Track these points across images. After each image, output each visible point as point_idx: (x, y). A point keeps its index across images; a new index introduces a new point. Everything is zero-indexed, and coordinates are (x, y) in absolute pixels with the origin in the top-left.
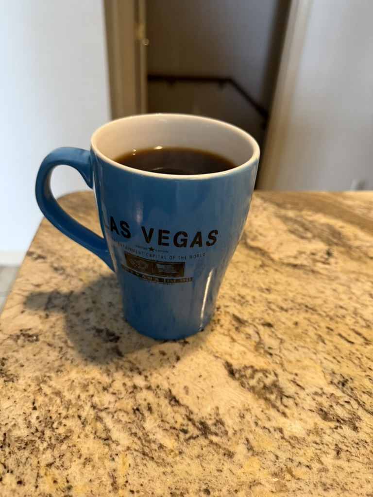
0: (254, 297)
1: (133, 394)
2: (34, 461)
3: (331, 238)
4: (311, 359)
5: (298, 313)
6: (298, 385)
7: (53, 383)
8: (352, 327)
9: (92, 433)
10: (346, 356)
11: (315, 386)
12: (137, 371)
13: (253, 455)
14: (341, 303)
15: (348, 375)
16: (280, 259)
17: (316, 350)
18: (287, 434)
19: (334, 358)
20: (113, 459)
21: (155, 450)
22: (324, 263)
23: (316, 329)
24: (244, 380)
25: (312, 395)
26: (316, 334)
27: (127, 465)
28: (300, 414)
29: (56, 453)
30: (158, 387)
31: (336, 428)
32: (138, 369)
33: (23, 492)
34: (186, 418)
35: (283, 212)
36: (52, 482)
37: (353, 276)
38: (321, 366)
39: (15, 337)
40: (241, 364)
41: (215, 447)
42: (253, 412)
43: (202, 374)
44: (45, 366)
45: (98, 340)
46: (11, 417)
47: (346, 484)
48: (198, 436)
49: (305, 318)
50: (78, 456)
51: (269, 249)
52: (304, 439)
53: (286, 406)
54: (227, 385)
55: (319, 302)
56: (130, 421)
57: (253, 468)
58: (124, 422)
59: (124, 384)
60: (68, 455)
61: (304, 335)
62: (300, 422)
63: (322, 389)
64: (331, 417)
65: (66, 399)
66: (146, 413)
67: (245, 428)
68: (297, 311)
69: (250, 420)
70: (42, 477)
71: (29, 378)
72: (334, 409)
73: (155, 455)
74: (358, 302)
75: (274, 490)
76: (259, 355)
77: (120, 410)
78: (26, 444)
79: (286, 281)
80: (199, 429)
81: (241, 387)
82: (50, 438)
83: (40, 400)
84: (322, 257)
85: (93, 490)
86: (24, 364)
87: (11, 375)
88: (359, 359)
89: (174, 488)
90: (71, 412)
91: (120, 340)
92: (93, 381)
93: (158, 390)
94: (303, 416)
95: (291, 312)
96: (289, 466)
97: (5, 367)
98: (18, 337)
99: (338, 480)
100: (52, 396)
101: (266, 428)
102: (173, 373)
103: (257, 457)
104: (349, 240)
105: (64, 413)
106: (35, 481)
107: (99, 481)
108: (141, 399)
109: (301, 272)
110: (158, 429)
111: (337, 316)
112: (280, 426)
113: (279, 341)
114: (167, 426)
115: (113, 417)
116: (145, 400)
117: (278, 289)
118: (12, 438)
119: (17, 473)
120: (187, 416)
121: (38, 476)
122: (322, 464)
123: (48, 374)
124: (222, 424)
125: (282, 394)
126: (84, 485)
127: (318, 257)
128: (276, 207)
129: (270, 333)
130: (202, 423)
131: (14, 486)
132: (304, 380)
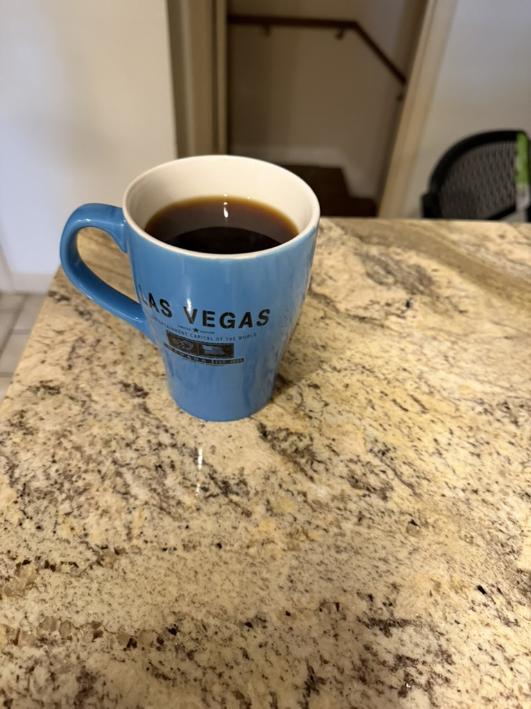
0: (305, 355)
1: (157, 451)
2: (52, 510)
3: (417, 284)
4: (354, 425)
5: (352, 374)
6: (333, 451)
7: (73, 438)
8: (412, 393)
9: (111, 487)
10: (395, 425)
11: (351, 453)
12: (164, 428)
13: (271, 516)
14: (406, 366)
15: (392, 444)
16: (347, 310)
17: (362, 416)
18: (310, 498)
19: (381, 425)
20: (130, 512)
21: (173, 506)
22: (398, 316)
23: (368, 393)
24: (275, 442)
25: (346, 462)
26: (366, 399)
27: (144, 517)
28: (328, 480)
29: (74, 504)
30: (184, 445)
31: (364, 496)
32: (165, 426)
33: (42, 536)
34: (208, 476)
35: (365, 248)
36: (69, 529)
37: (430, 333)
38: (363, 433)
39: (34, 389)
40: (276, 426)
41: (234, 506)
42: (279, 475)
43: (232, 434)
44: (66, 420)
45: (124, 395)
46: (30, 469)
47: (361, 548)
48: (218, 495)
49: (358, 381)
50: (96, 507)
51: (336, 297)
52: (327, 505)
53: (315, 471)
54: (256, 447)
55: (380, 362)
56: (150, 477)
57: (269, 527)
58: (144, 478)
59: (149, 441)
60: (86, 506)
61: (352, 399)
62: (327, 487)
63: (358, 456)
64: (362, 485)
65: (87, 454)
66: (169, 470)
67: (269, 489)
68: (352, 372)
69: (274, 482)
70: (60, 524)
71: (49, 431)
72: (366, 477)
73: (173, 510)
74: (426, 365)
75: (286, 548)
76: (297, 418)
77: (142, 466)
78: (46, 494)
79: (348, 338)
80: (220, 488)
81: (272, 449)
82: (69, 490)
83: (60, 454)
84: (398, 309)
85: (109, 538)
86: (44, 417)
87: (31, 427)
88: (410, 428)
89: (187, 540)
90: (91, 466)
91: (149, 396)
92: (116, 437)
93: (183, 448)
94: (332, 482)
95: (343, 373)
96: (305, 528)
97: (24, 420)
98: (38, 389)
99: (353, 544)
100: (73, 451)
101: (290, 491)
102: (202, 432)
103: (275, 518)
104: (439, 287)
105: (84, 467)
106: (53, 527)
107: (115, 531)
108: (165, 457)
109: (368, 326)
110: (178, 486)
111: (397, 380)
112: (305, 490)
113: (323, 403)
114: (189, 484)
115: (134, 473)
116: (169, 457)
117: (334, 347)
118: (32, 488)
119: (36, 519)
120: (209, 474)
121: (56, 523)
122: (340, 528)
123: (69, 429)
124: (245, 484)
125: (313, 458)
126: (100, 534)
127: (393, 309)
128: (358, 241)
129: (315, 396)
130: (224, 483)
131: (34, 530)
132: (340, 446)
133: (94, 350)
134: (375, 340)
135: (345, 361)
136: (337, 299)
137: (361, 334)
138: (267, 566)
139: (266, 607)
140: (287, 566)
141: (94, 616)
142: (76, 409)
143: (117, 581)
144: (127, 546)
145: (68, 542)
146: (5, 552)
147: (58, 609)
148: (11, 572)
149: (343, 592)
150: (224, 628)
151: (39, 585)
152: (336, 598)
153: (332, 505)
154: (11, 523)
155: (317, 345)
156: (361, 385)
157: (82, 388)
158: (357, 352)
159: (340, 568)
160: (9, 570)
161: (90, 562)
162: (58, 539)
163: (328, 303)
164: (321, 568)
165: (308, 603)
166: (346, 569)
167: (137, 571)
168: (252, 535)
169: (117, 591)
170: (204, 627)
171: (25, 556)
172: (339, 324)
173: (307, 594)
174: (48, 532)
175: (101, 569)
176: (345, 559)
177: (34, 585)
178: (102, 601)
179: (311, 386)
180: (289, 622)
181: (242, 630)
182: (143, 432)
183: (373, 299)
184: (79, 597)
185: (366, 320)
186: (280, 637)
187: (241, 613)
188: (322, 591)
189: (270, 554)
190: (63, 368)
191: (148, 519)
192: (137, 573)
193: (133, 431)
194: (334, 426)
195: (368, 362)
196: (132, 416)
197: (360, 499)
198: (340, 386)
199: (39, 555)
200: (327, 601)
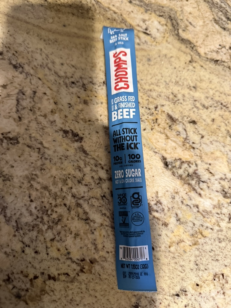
133: (34, 101)
134: (226, 80)
135: (210, 99)
136: (198, 44)
137: (217, 75)
138: (182, 257)
139: (185, 283)
140: (194, 255)
141: (89, 305)
142: (35, 155)
143: (96, 281)
144: (96, 257)
145: (58, 259)
146: (19, 272)
147: (65, 305)
148: (28, 286)
149: (225, 267)
150: (164, 299)
151: (48, 291)
152: (221, 271)
153: (214, 211)
154: (16, 252)
155: (190, 87)
156: (222, 119)
157: (34, 137)
158: (216, 91)
159: (222, 252)
160: (26, 285)
161: (76, 271)
162: (51, 258)
163: (193, 48)
164: (212, 254)
165: (207, 277)
166: (225, 252)
167: (107, 273)
168: (171, 239)
169: (98, 288)
170: (153, 301)
171: (34, 273)
172: (202, 66)
173: (206, 271)
174: (43, 255)
175: (85, 275)
176: (224, 246)
177: (46, 292)
178: (91, 295)
179: (191, 122)
180: (199, 290)
181: (174, 299)
182: (87, 170)
183: (221, 43)
184: (76, 295)
185: (219, 62)
186: (195, 300)
187: (173, 289)
188: (214, 268)
189: (182, 249)
190: (14, 119)
191: (106, 236)
192: (107, 274)
193: (80, 170)
194: (209, 154)
195: (224, 99)
196: (76, 158)
197: (229, 205)
198: (209, 121)
199: (42, 271)
200: (217, 273)
